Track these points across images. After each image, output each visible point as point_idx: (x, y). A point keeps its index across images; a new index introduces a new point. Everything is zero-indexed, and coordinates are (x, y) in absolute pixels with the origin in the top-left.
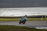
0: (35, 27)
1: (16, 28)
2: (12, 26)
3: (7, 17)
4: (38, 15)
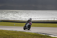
0: (49, 34)
1: (26, 35)
2: (21, 33)
3: (16, 21)
4: (53, 21)
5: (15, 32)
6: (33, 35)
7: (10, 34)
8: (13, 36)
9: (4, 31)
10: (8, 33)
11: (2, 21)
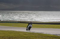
2: (39, 34)
5: (33, 33)
6: (52, 36)
8: (31, 38)
9: (21, 33)
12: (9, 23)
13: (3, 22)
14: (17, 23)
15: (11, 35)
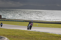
5: (38, 33)
6: (58, 36)
7: (33, 35)
8: (36, 37)
9: (26, 32)
10: (30, 33)
11: (24, 21)
12: (15, 22)
13: (8, 21)
14: (22, 21)
15: (16, 34)
